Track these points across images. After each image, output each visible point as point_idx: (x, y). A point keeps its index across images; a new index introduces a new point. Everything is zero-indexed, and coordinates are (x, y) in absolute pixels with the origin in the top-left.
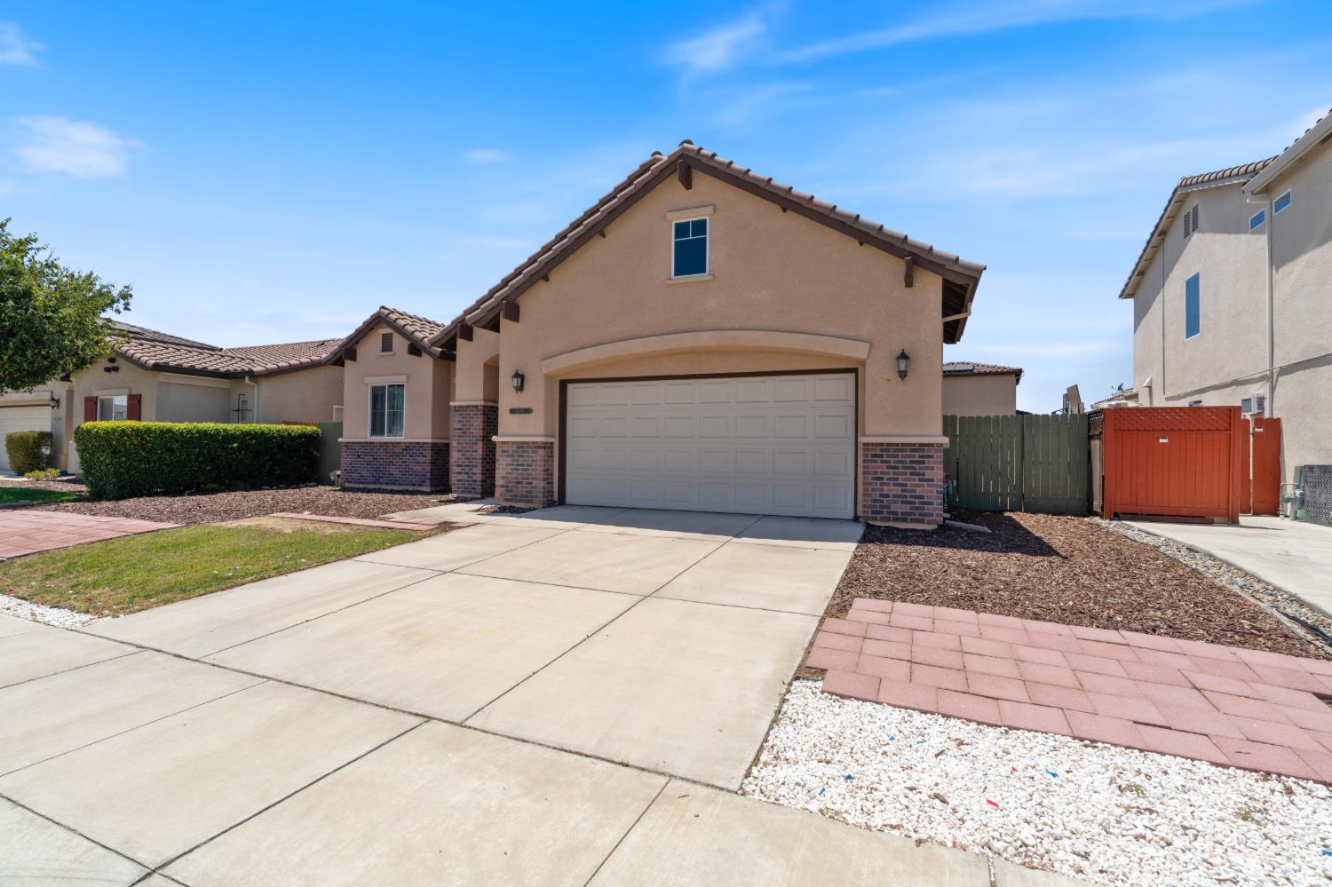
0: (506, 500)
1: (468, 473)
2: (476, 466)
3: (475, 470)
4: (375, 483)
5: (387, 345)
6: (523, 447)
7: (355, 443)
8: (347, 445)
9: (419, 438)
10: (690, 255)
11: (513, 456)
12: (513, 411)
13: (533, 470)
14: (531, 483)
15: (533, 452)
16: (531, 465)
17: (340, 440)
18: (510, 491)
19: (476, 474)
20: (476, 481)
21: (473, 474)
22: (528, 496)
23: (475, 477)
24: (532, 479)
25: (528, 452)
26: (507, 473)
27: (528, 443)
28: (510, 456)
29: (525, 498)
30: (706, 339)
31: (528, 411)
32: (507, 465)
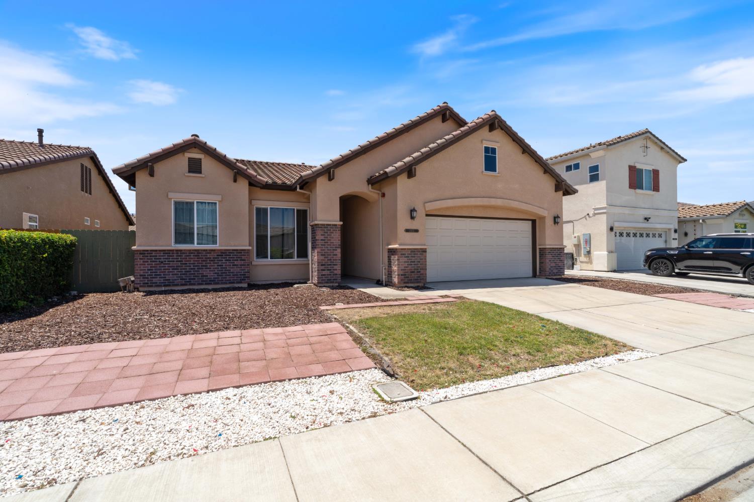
0: (405, 283)
1: (330, 270)
2: (336, 265)
3: (335, 267)
4: (182, 285)
5: (195, 167)
6: (415, 252)
7: (156, 251)
8: (143, 252)
9: (234, 246)
10: (490, 164)
11: (408, 257)
12: (407, 231)
13: (421, 264)
14: (420, 272)
15: (420, 254)
16: (419, 262)
17: (134, 248)
18: (407, 277)
19: (336, 270)
20: (337, 274)
21: (334, 270)
22: (418, 279)
23: (335, 272)
24: (421, 269)
25: (417, 254)
26: (405, 267)
27: (418, 249)
28: (406, 257)
29: (417, 281)
30: (499, 202)
31: (416, 231)
32: (405, 262)
